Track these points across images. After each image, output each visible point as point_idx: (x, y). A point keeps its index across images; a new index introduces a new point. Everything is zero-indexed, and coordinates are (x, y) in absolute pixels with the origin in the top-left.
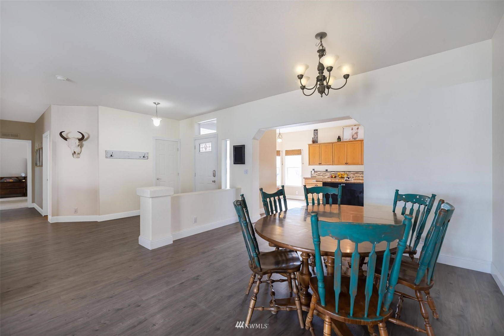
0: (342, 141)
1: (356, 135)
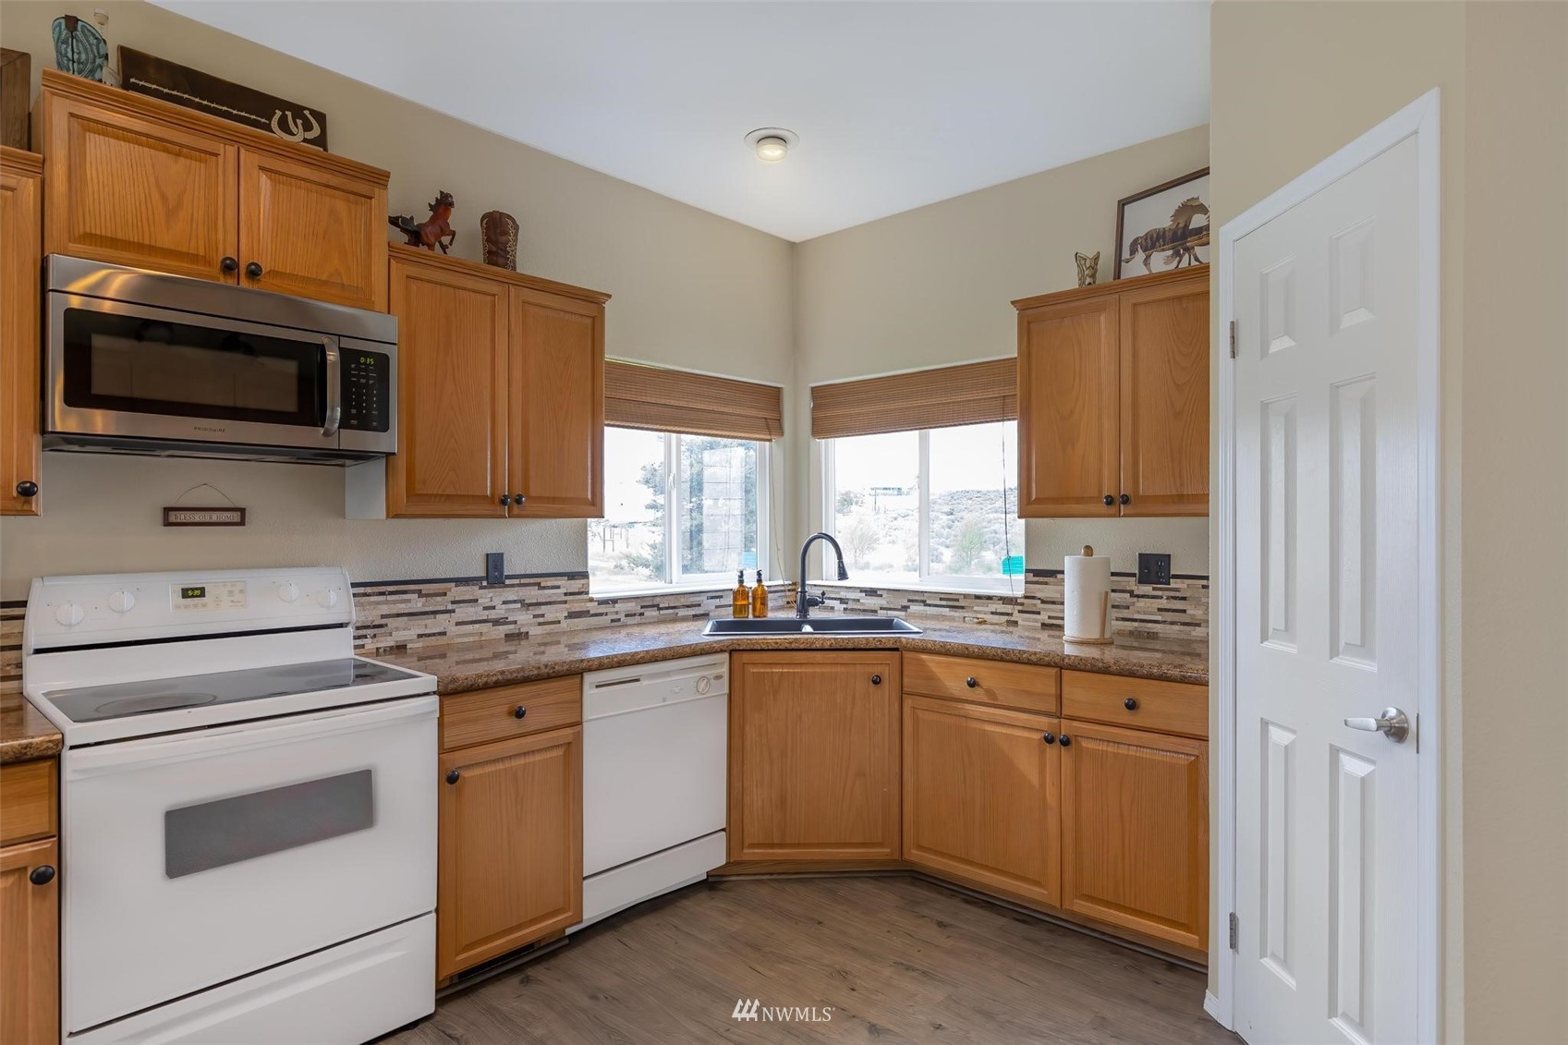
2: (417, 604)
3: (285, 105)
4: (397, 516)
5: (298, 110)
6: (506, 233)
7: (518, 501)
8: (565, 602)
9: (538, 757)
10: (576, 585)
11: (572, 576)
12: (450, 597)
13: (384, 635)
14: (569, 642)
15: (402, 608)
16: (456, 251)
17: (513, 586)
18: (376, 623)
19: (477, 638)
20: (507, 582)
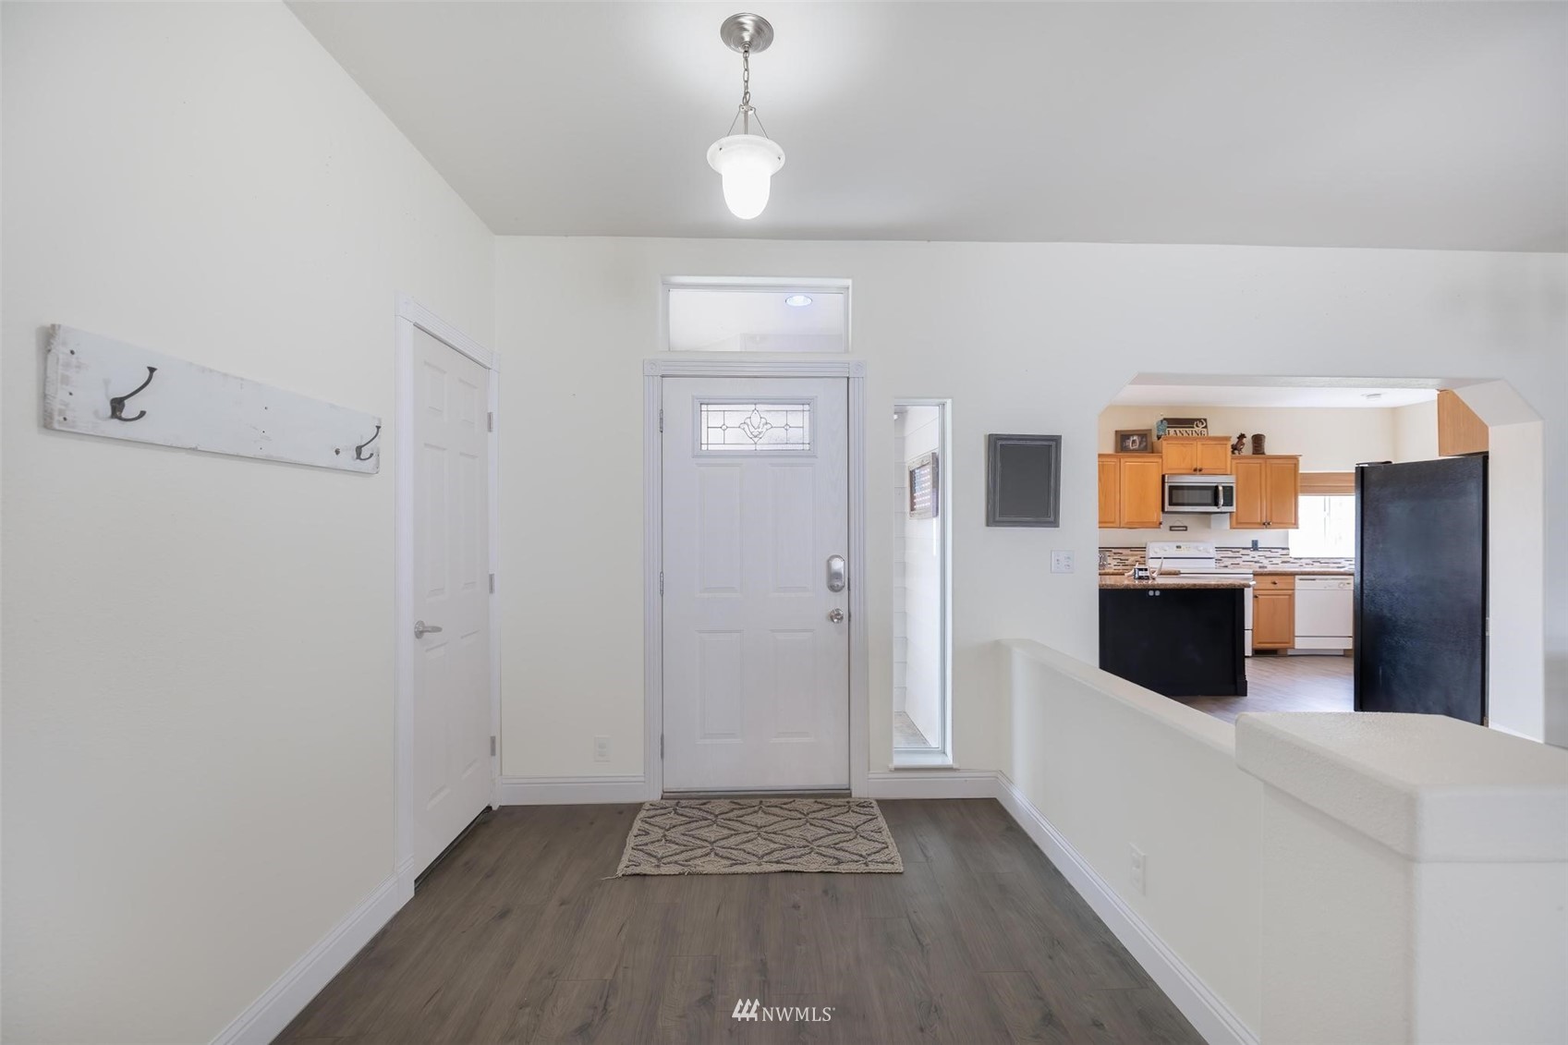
2: (1230, 554)
3: (1195, 419)
4: (1231, 528)
5: (1200, 420)
6: (1261, 440)
7: (1267, 523)
8: (1280, 556)
9: (1280, 597)
10: (1285, 552)
11: (1283, 549)
12: (1241, 553)
14: (1285, 568)
15: (1226, 555)
18: (1219, 559)
20: (1260, 549)
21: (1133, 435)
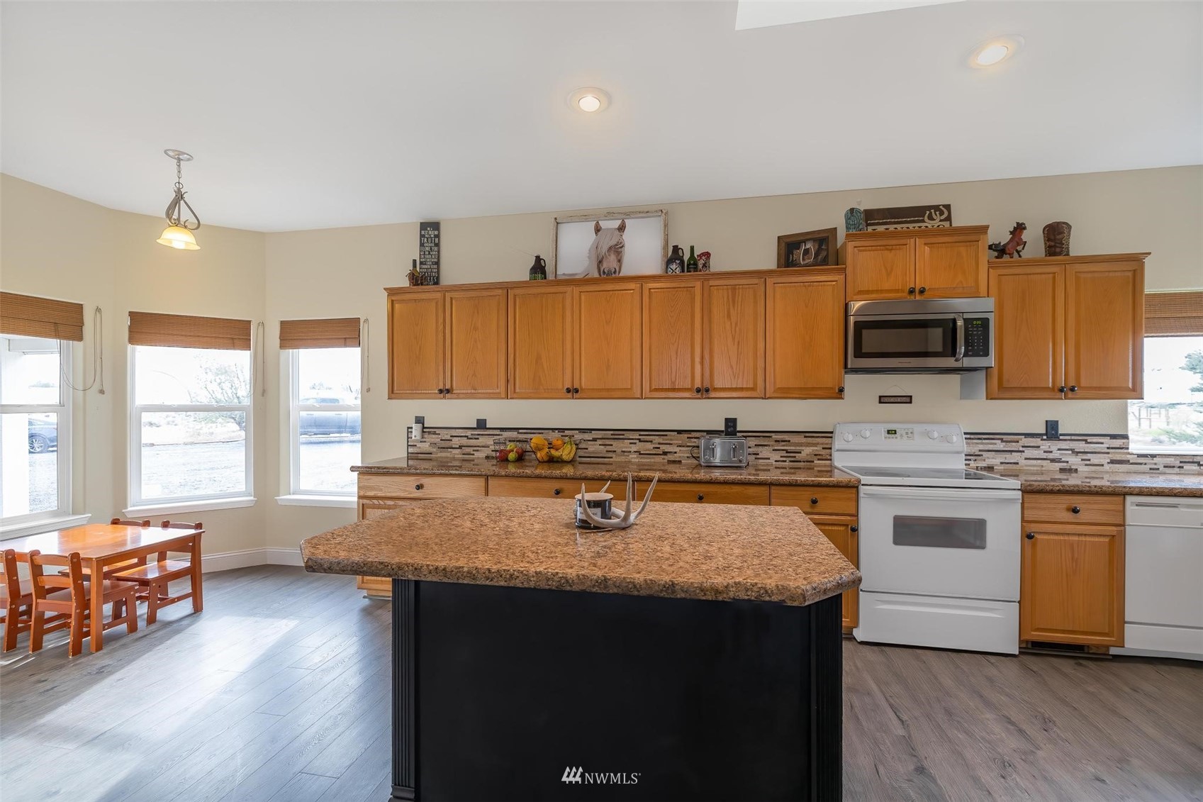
0: (550, 276)
1: (613, 257)
2: (1000, 446)
3: (930, 208)
4: (991, 399)
5: (936, 208)
6: (1063, 233)
7: (1072, 389)
8: (1108, 453)
9: (1088, 539)
10: (1117, 443)
11: (1113, 437)
12: (1021, 443)
13: (981, 460)
14: (1111, 479)
15: (991, 447)
16: (1026, 254)
17: (1065, 440)
18: (976, 454)
19: (1039, 468)
20: (1061, 437)
21: (804, 242)
